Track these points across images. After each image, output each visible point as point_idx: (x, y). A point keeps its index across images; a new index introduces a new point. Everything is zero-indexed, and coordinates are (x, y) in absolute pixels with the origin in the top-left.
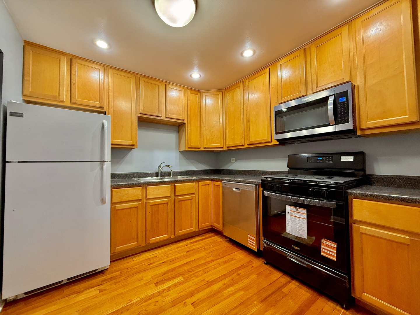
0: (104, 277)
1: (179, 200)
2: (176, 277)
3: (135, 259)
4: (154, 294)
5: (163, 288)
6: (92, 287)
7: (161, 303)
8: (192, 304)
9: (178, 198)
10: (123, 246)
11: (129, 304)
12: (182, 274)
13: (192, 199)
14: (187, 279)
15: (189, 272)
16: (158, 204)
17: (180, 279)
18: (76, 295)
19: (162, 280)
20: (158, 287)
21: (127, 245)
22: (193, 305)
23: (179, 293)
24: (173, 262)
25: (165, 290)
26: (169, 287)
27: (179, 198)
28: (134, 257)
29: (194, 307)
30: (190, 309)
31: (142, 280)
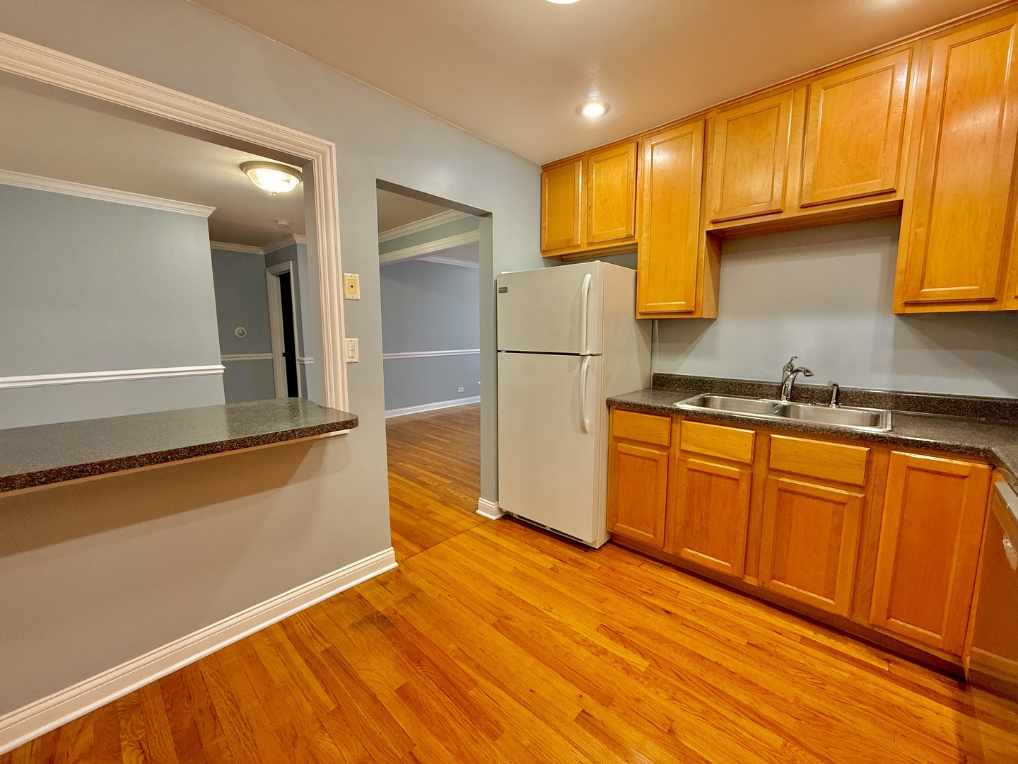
0: (578, 556)
1: (780, 486)
2: (640, 653)
3: (645, 567)
4: (578, 634)
5: (597, 642)
6: (555, 557)
7: (563, 654)
8: (583, 711)
9: (777, 478)
10: (628, 527)
11: (545, 611)
12: (656, 661)
13: (844, 504)
14: (647, 678)
15: (676, 674)
16: (710, 474)
17: (642, 664)
18: (537, 551)
19: (617, 633)
20: (596, 633)
21: (634, 530)
22: (584, 715)
23: (597, 675)
24: (685, 628)
25: (596, 647)
26: (605, 652)
27: (782, 479)
28: (647, 562)
29: (576, 718)
30: (569, 713)
31: (600, 602)
